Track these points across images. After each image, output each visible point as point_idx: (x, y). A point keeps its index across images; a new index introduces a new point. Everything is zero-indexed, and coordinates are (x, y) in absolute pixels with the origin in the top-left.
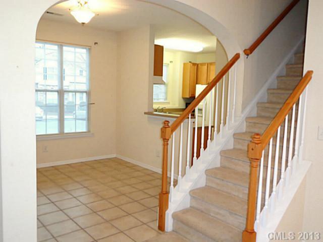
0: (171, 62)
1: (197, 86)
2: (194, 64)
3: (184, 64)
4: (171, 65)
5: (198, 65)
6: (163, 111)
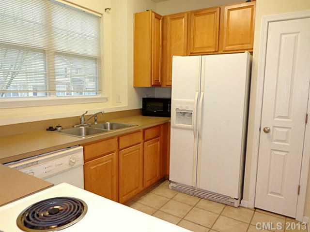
0: (105, 10)
1: (176, 59)
2: (158, 16)
5: (164, 19)
6: (96, 120)
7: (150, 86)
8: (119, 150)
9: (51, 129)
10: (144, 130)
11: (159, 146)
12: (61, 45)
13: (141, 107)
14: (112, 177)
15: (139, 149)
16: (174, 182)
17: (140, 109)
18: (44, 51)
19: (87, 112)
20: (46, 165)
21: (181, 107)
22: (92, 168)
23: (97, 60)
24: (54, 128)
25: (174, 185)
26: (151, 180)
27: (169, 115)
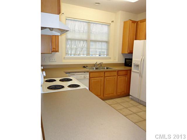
0: (112, 21)
1: (135, 41)
2: (134, 22)
3: (125, 22)
4: (112, 24)
5: (137, 22)
6: (101, 66)
7: (127, 53)
8: (105, 77)
9: (84, 67)
10: (118, 71)
11: (126, 79)
12: (93, 38)
13: (124, 62)
14: (101, 86)
15: (115, 78)
16: (131, 96)
17: (123, 63)
18: (86, 41)
19: (97, 62)
20: (77, 76)
21: (136, 63)
22: (92, 81)
23: (107, 42)
24: (85, 66)
25: (132, 97)
26: (121, 92)
27: (131, 66)
